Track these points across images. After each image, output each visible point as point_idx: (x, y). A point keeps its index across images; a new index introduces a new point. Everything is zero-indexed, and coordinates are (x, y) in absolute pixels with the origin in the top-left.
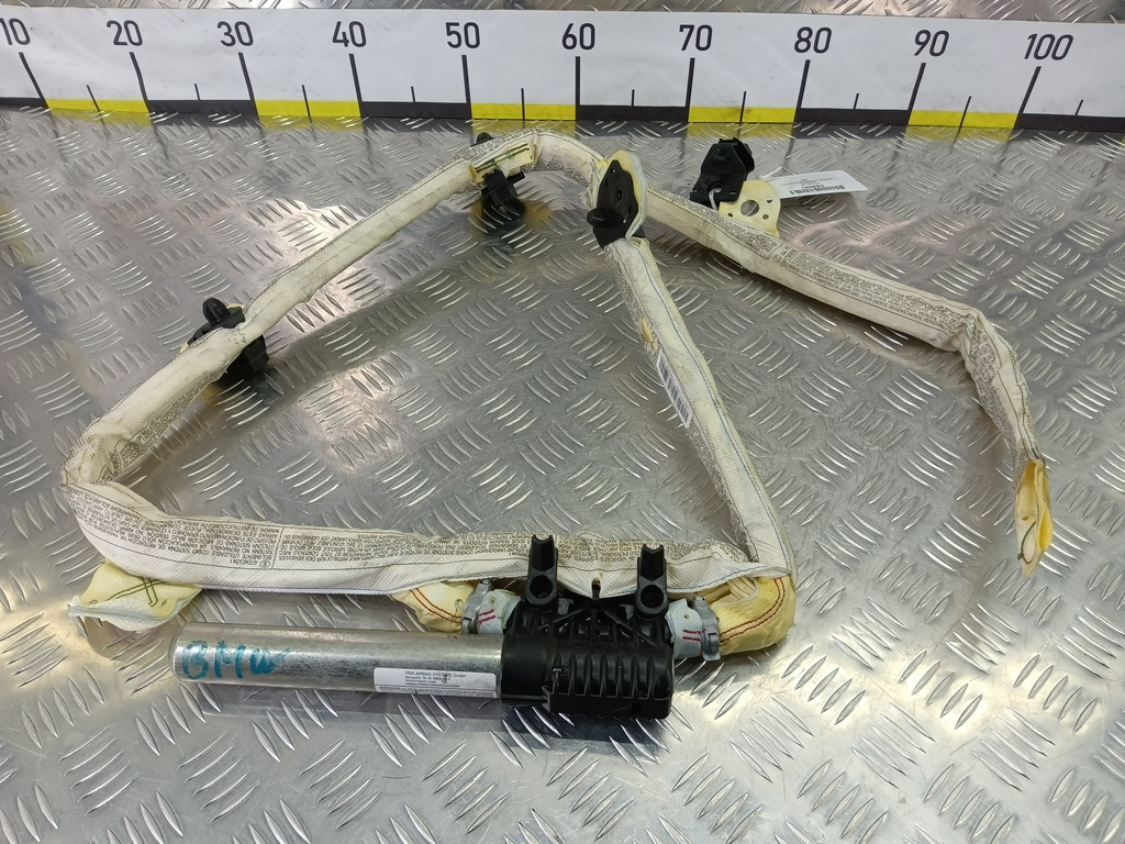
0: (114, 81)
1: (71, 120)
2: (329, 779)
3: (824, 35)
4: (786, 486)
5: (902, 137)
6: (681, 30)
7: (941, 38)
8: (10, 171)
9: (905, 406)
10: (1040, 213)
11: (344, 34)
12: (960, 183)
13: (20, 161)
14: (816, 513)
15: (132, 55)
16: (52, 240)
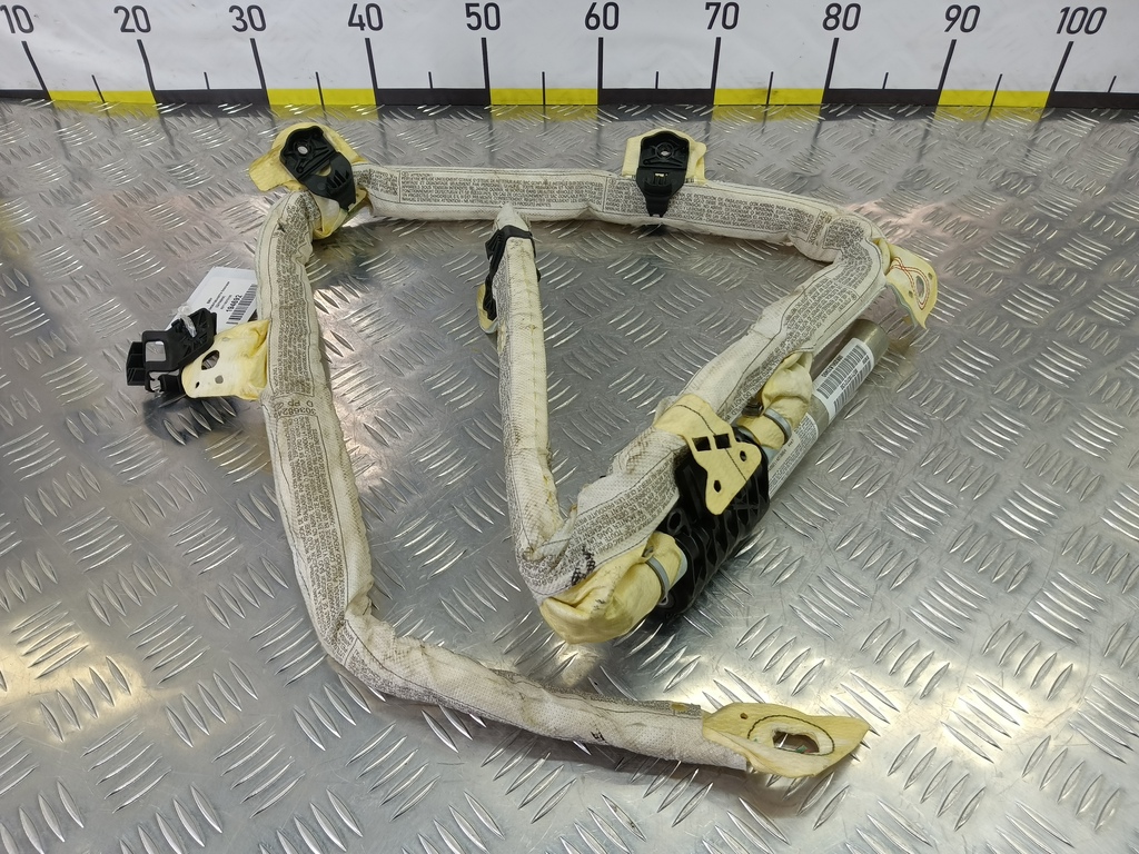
0: (121, 72)
1: (75, 110)
2: (380, 767)
3: (853, 11)
4: (846, 458)
5: (933, 116)
6: (707, 8)
7: (972, 13)
8: (13, 161)
9: (962, 375)
10: (1081, 187)
11: (360, 17)
12: (996, 160)
13: (24, 151)
14: (881, 484)
15: (140, 42)
16: (60, 228)
